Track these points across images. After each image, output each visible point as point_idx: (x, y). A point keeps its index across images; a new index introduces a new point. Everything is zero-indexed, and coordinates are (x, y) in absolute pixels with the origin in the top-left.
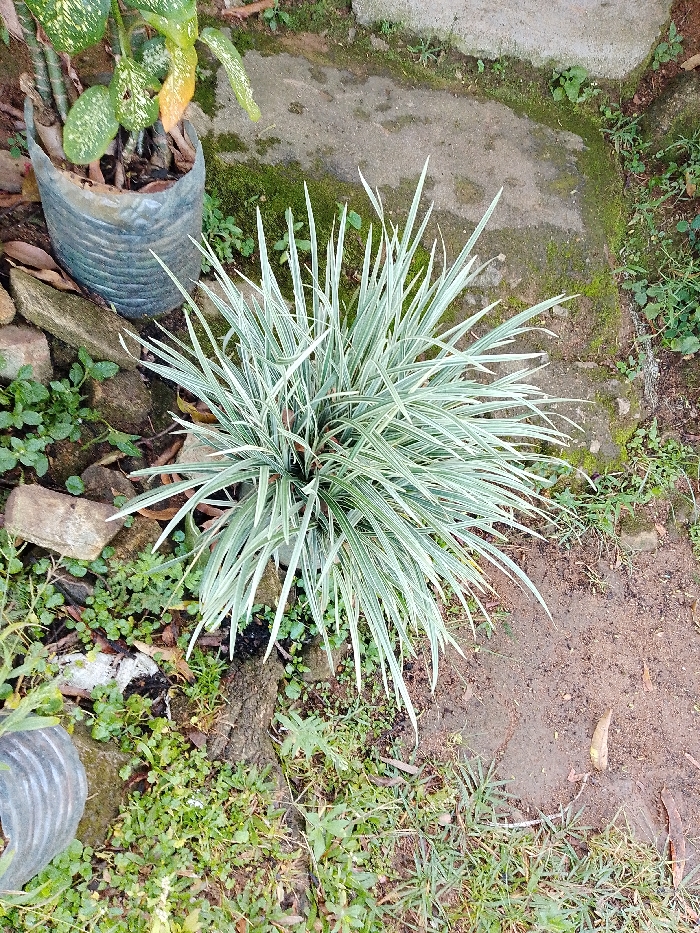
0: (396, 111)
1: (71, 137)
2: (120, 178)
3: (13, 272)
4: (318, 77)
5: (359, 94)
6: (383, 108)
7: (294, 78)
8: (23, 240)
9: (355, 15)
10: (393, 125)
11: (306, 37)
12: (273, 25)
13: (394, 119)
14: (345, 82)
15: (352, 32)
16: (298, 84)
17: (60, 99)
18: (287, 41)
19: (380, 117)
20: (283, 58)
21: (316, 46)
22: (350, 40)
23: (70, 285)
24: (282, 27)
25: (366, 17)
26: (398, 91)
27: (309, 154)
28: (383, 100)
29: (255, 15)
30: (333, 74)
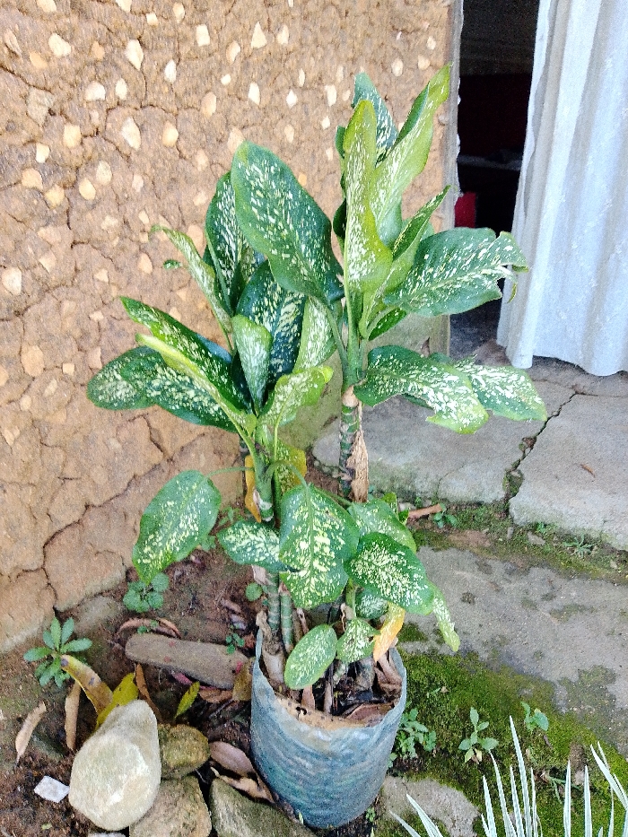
0: (561, 601)
1: (293, 666)
2: (329, 701)
3: (215, 783)
4: (485, 568)
5: (524, 584)
6: (548, 597)
7: (463, 570)
8: (227, 741)
9: (512, 518)
10: (560, 614)
11: (471, 535)
12: (441, 524)
13: (561, 609)
14: (510, 573)
15: (510, 530)
16: (467, 575)
17: (286, 631)
18: (453, 538)
19: (548, 605)
20: (452, 553)
21: (481, 542)
22: (508, 536)
23: (264, 794)
24: (448, 526)
25: (523, 519)
26: (559, 582)
27: (485, 644)
28: (547, 590)
29: (426, 517)
30: (498, 567)
